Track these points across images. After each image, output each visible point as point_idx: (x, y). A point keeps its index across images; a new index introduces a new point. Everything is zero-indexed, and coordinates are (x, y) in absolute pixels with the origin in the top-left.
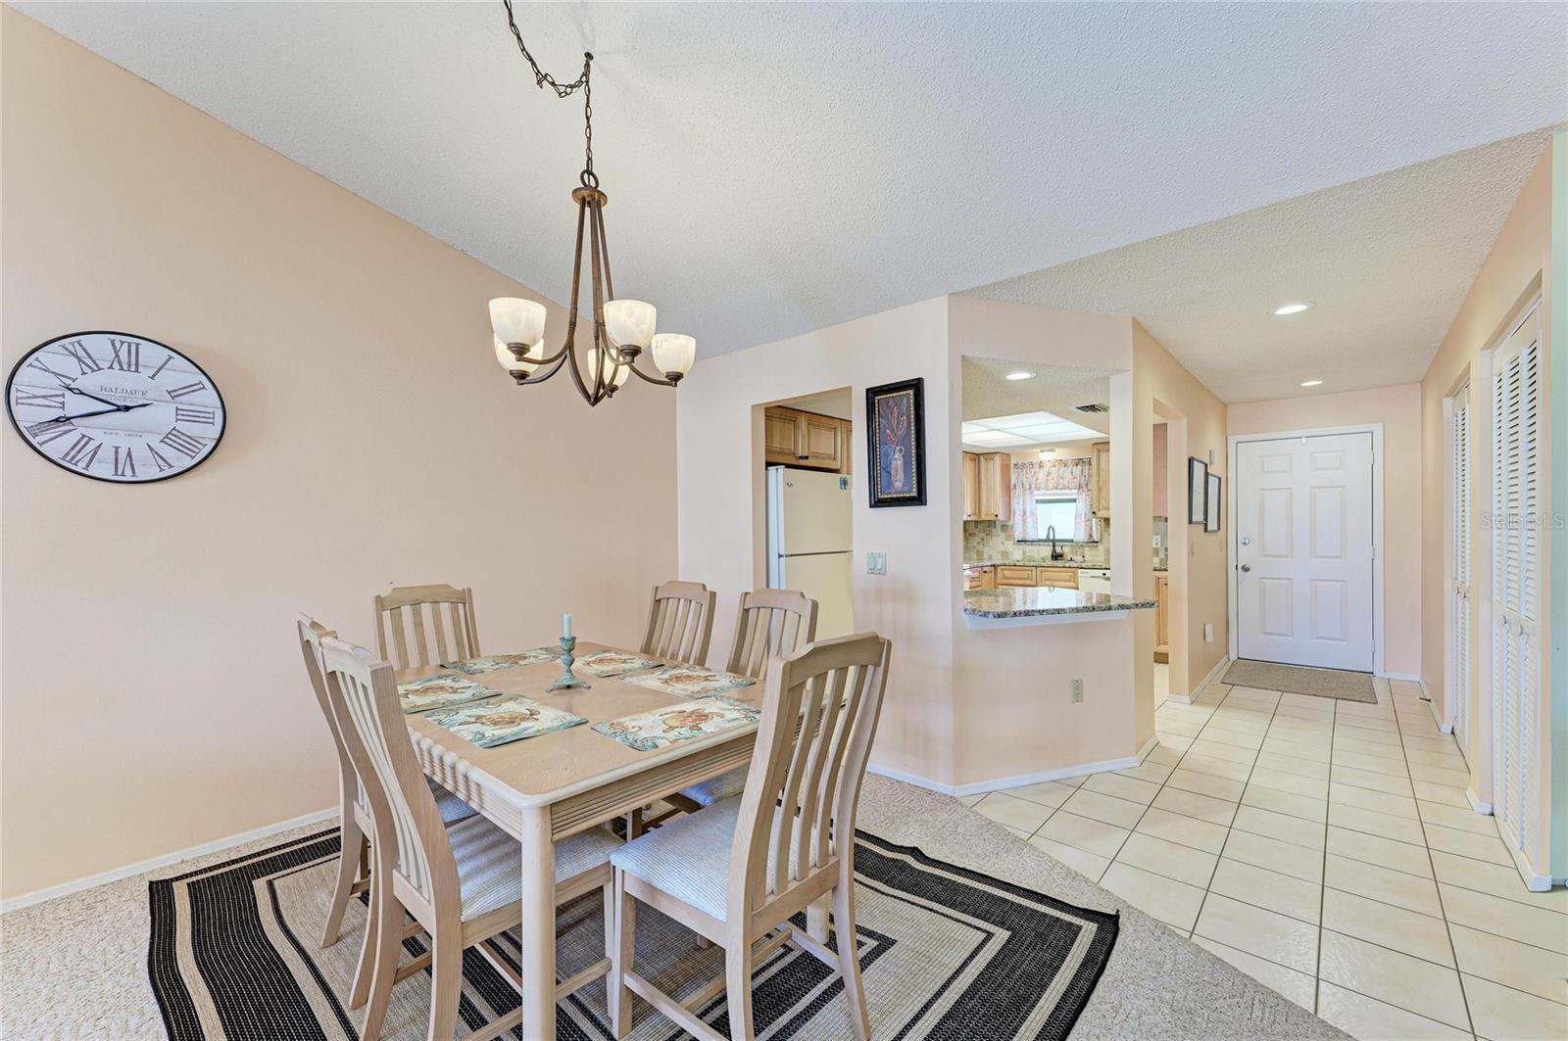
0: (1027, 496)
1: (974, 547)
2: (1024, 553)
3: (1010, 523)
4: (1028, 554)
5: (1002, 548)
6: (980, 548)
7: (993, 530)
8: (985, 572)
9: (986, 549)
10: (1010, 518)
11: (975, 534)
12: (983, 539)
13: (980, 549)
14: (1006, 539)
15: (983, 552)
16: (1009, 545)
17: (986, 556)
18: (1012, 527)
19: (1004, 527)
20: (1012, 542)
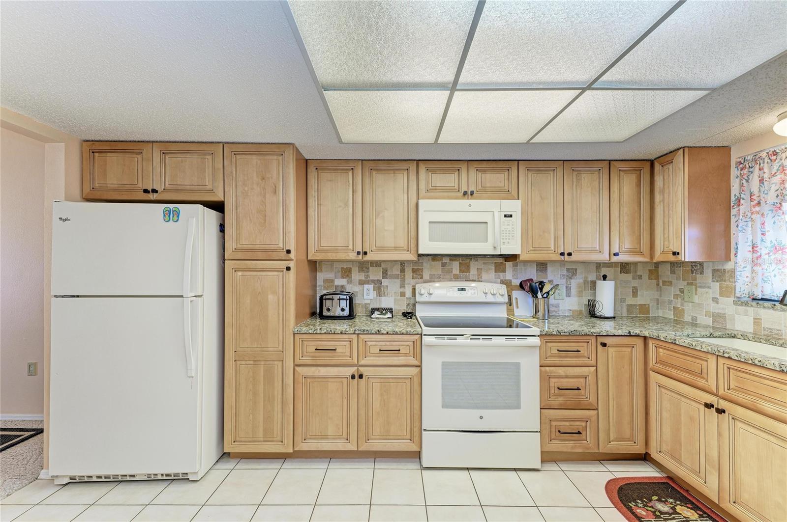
0: (769, 221)
1: (670, 302)
2: (757, 321)
3: (729, 266)
4: (765, 324)
5: (713, 308)
6: (678, 303)
7: (698, 276)
8: (604, 345)
9: (688, 307)
10: (728, 259)
11: (671, 283)
12: (682, 291)
13: (679, 306)
14: (721, 295)
15: (683, 310)
16: (726, 305)
17: (687, 318)
18: (733, 271)
19: (719, 275)
20: (731, 299)
